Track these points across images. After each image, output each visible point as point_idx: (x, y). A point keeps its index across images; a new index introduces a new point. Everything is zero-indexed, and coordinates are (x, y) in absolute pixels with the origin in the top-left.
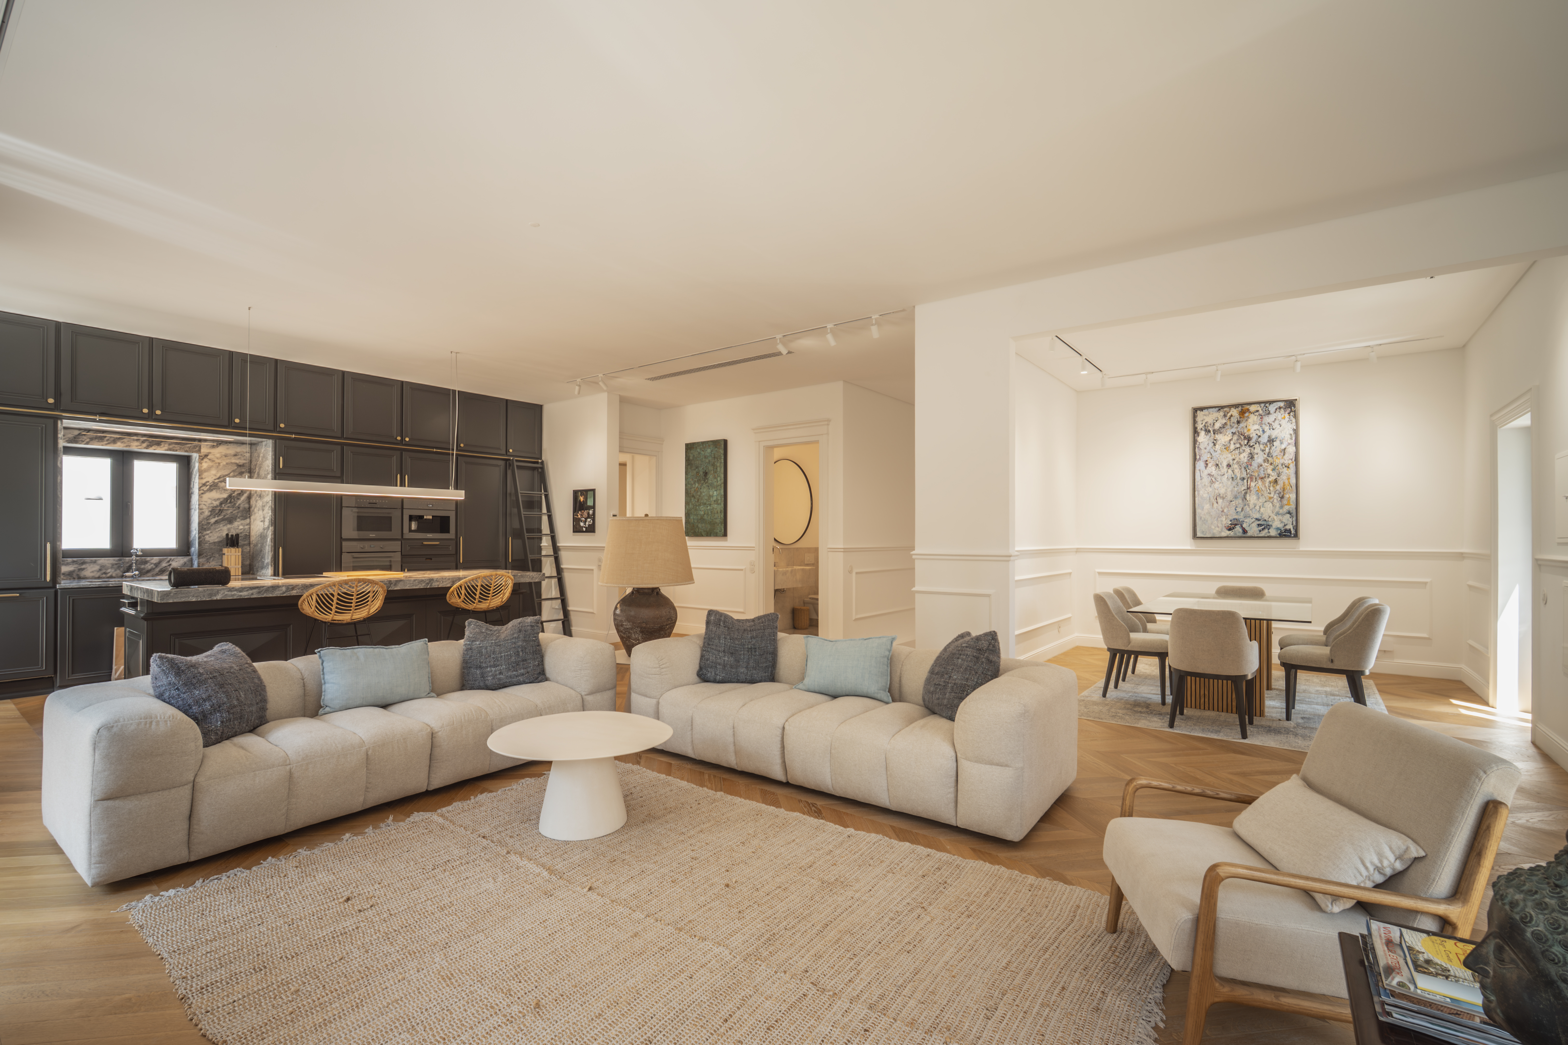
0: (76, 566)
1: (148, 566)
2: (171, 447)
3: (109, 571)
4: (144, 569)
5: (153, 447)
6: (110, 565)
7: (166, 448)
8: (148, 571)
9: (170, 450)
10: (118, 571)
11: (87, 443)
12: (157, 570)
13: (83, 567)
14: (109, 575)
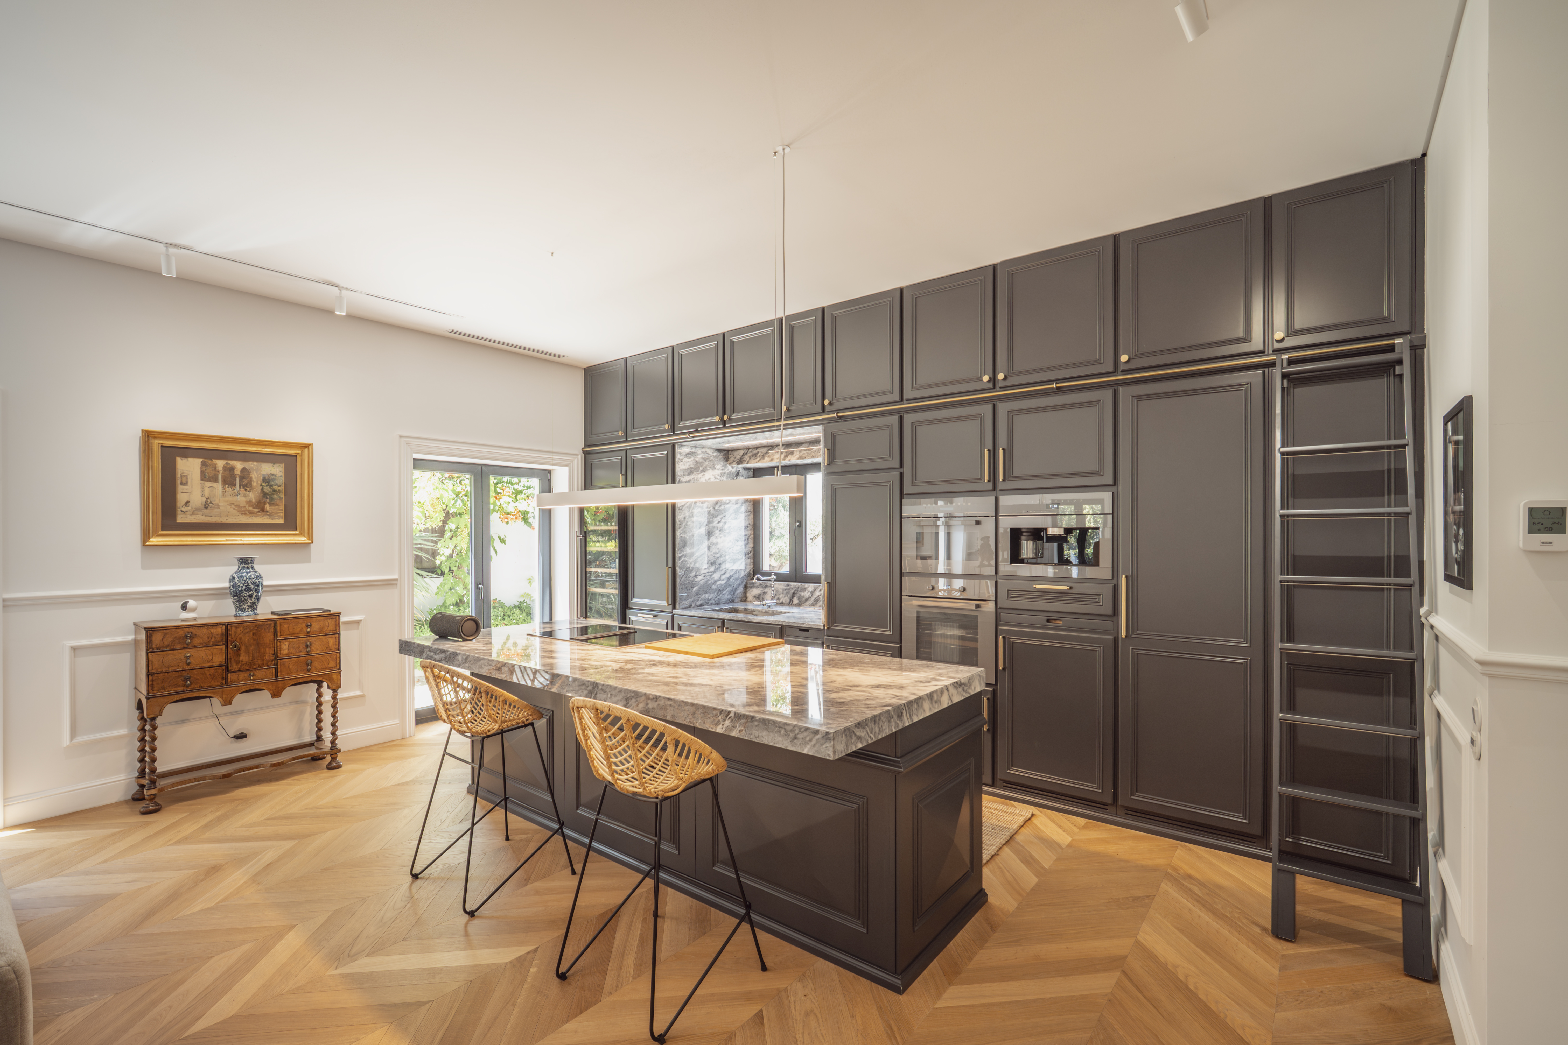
0: (762, 589)
1: (806, 594)
2: (801, 454)
3: (781, 597)
4: (803, 597)
5: (789, 458)
6: (781, 591)
7: (797, 456)
8: (807, 600)
9: (800, 458)
10: (786, 597)
11: (747, 463)
12: (813, 599)
13: (766, 590)
14: (781, 601)
